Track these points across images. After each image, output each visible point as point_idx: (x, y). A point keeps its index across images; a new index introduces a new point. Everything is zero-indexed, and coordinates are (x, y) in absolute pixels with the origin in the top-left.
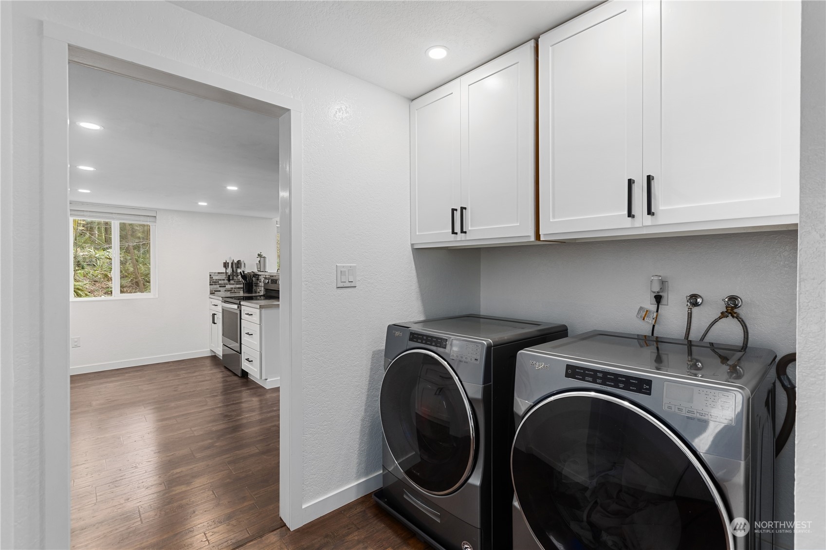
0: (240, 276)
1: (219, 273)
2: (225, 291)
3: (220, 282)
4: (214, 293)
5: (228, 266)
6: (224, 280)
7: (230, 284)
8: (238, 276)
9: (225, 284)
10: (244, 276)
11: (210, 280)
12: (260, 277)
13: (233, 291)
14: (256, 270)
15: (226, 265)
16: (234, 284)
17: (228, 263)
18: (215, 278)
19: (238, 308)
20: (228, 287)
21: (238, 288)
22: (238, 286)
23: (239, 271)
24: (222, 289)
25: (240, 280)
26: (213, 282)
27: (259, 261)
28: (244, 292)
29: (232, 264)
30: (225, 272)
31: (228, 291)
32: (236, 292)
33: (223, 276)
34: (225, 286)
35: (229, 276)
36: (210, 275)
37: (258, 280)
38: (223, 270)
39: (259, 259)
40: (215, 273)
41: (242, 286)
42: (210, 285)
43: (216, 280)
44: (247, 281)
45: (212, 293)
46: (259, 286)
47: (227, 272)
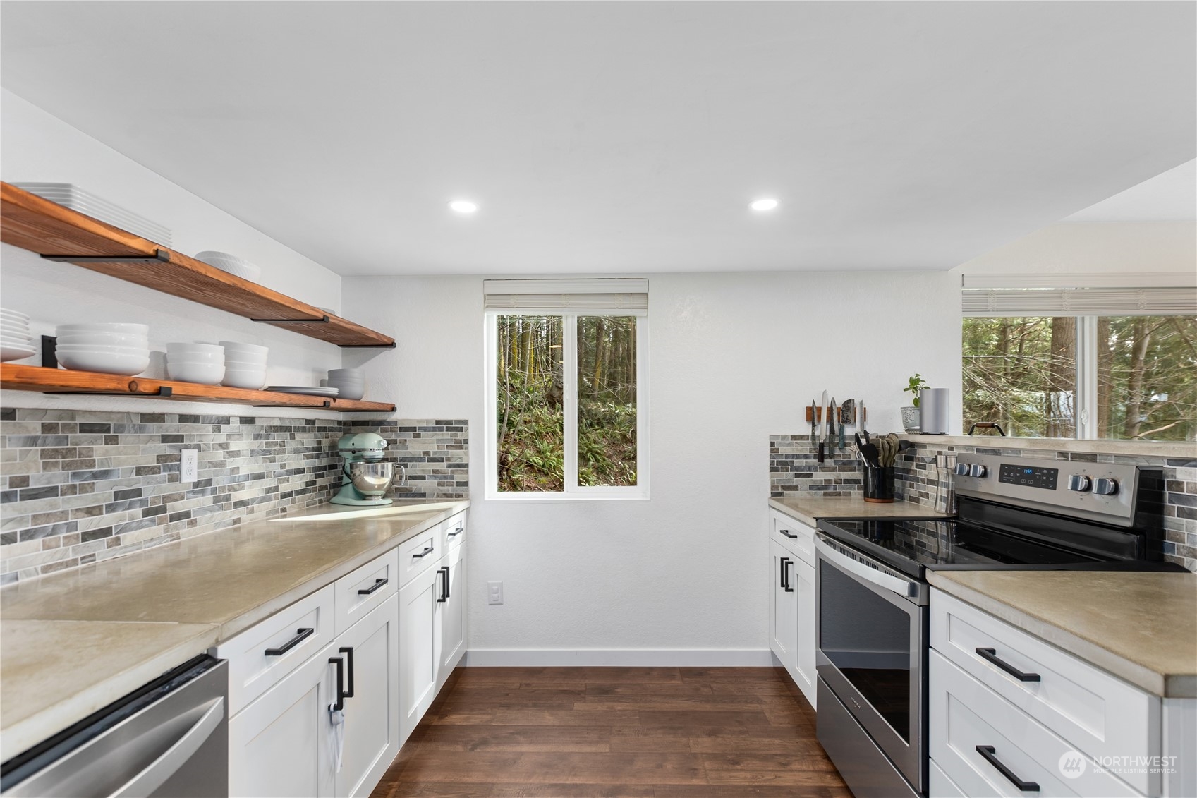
0: (855, 448)
1: (794, 438)
2: (811, 488)
3: (797, 463)
4: (781, 494)
5: (819, 417)
6: (806, 457)
7: (823, 469)
8: (845, 445)
9: (809, 469)
10: (871, 449)
11: (772, 457)
12: (921, 453)
13: (831, 490)
14: (900, 430)
15: (812, 414)
16: (833, 470)
17: (819, 409)
18: (784, 450)
19: (913, 591)
20: (819, 476)
21: (847, 481)
22: (845, 475)
23: (850, 431)
24: (803, 483)
25: (852, 458)
26: (779, 463)
27: (916, 402)
28: (866, 495)
29: (830, 410)
30: (809, 433)
31: (819, 489)
32: (839, 494)
33: (806, 448)
34: (810, 476)
35: (822, 446)
36: (772, 444)
37: (910, 459)
38: (806, 429)
39: (912, 396)
40: (784, 437)
41: (858, 475)
42: (772, 470)
43: (787, 456)
44: (877, 464)
45: (776, 494)
46: (917, 479)
47: (817, 433)
